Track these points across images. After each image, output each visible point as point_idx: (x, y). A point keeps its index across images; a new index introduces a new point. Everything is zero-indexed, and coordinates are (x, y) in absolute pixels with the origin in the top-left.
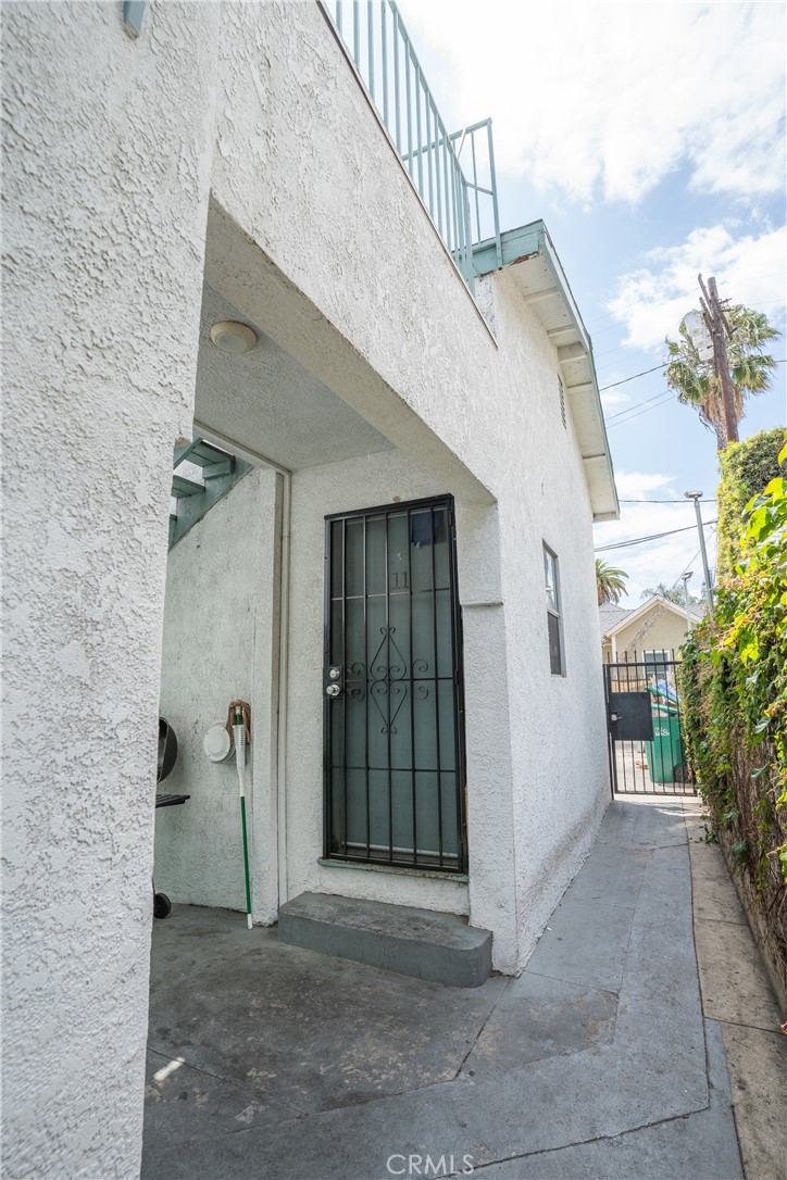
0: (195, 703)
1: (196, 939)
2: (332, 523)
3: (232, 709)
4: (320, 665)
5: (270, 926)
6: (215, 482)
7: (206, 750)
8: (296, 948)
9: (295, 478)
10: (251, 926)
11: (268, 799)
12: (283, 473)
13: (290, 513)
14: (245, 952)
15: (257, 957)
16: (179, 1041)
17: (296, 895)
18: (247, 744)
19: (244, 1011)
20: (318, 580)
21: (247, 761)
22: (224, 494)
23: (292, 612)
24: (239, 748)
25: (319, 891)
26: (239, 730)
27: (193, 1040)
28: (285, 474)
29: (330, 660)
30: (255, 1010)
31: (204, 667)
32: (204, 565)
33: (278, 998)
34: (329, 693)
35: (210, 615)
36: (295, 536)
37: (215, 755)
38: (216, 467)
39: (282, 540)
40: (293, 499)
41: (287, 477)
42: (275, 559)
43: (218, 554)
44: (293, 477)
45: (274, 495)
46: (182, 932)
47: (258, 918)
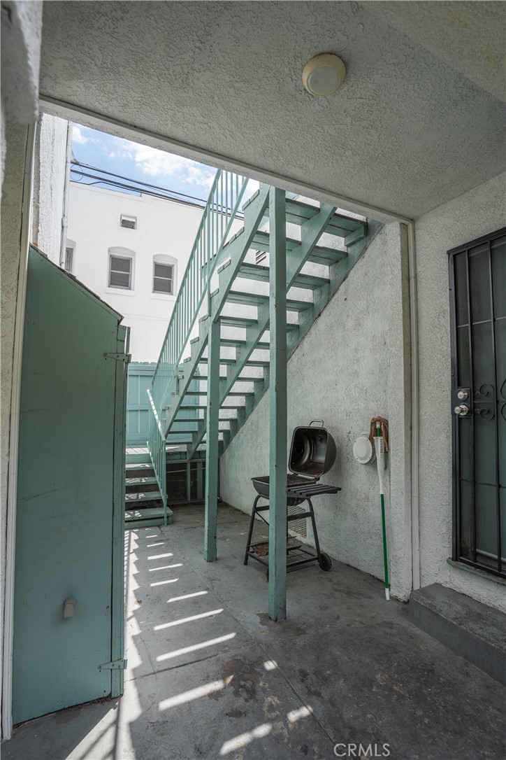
0: (348, 418)
1: (345, 596)
2: (455, 256)
3: (373, 423)
4: (448, 387)
5: (404, 602)
6: (354, 247)
7: (355, 455)
8: (424, 634)
9: (419, 224)
10: (388, 598)
11: (402, 499)
12: (406, 222)
13: (415, 256)
14: (380, 622)
15: (388, 630)
16: (313, 689)
17: (428, 584)
18: (386, 453)
19: (369, 682)
20: (444, 311)
21: (386, 466)
22: (362, 254)
23: (422, 342)
24: (379, 455)
25: (448, 586)
26: (379, 441)
27: (323, 693)
28: (409, 223)
29: (457, 383)
30: (379, 686)
31: (353, 391)
32: (350, 313)
33: (402, 681)
34: (457, 412)
35: (357, 350)
36: (421, 276)
37: (361, 459)
38: (354, 234)
39: (409, 281)
40: (417, 243)
41: (410, 226)
42: (403, 298)
43: (359, 302)
44: (416, 224)
45: (399, 243)
46: (336, 587)
47: (395, 592)
